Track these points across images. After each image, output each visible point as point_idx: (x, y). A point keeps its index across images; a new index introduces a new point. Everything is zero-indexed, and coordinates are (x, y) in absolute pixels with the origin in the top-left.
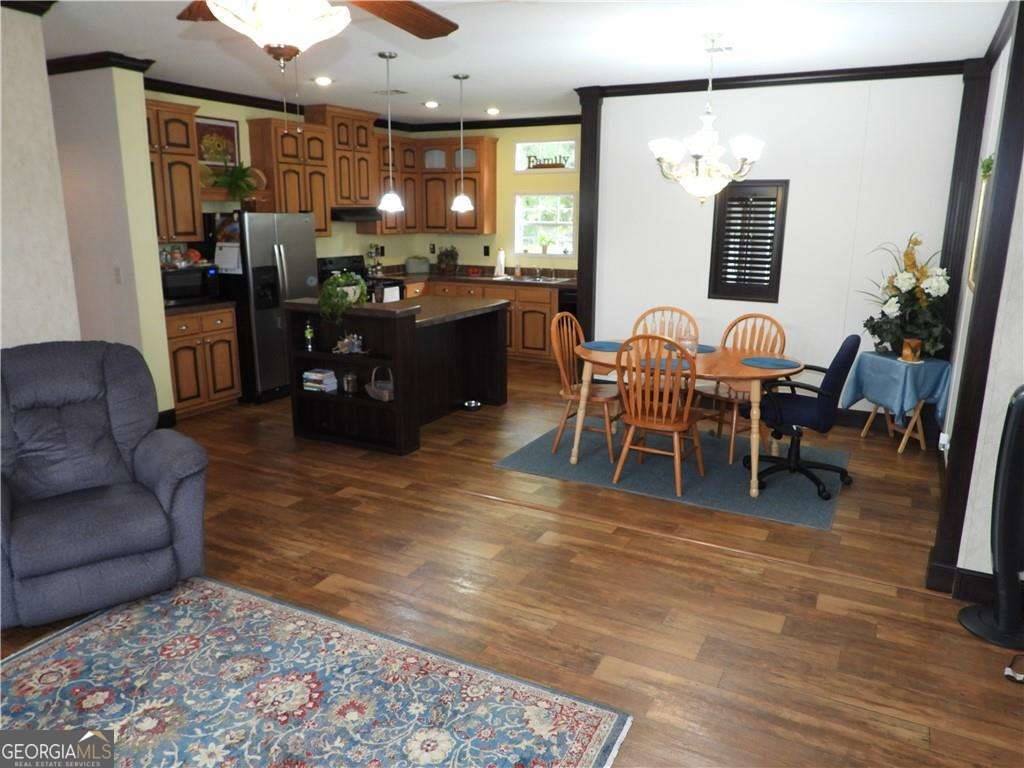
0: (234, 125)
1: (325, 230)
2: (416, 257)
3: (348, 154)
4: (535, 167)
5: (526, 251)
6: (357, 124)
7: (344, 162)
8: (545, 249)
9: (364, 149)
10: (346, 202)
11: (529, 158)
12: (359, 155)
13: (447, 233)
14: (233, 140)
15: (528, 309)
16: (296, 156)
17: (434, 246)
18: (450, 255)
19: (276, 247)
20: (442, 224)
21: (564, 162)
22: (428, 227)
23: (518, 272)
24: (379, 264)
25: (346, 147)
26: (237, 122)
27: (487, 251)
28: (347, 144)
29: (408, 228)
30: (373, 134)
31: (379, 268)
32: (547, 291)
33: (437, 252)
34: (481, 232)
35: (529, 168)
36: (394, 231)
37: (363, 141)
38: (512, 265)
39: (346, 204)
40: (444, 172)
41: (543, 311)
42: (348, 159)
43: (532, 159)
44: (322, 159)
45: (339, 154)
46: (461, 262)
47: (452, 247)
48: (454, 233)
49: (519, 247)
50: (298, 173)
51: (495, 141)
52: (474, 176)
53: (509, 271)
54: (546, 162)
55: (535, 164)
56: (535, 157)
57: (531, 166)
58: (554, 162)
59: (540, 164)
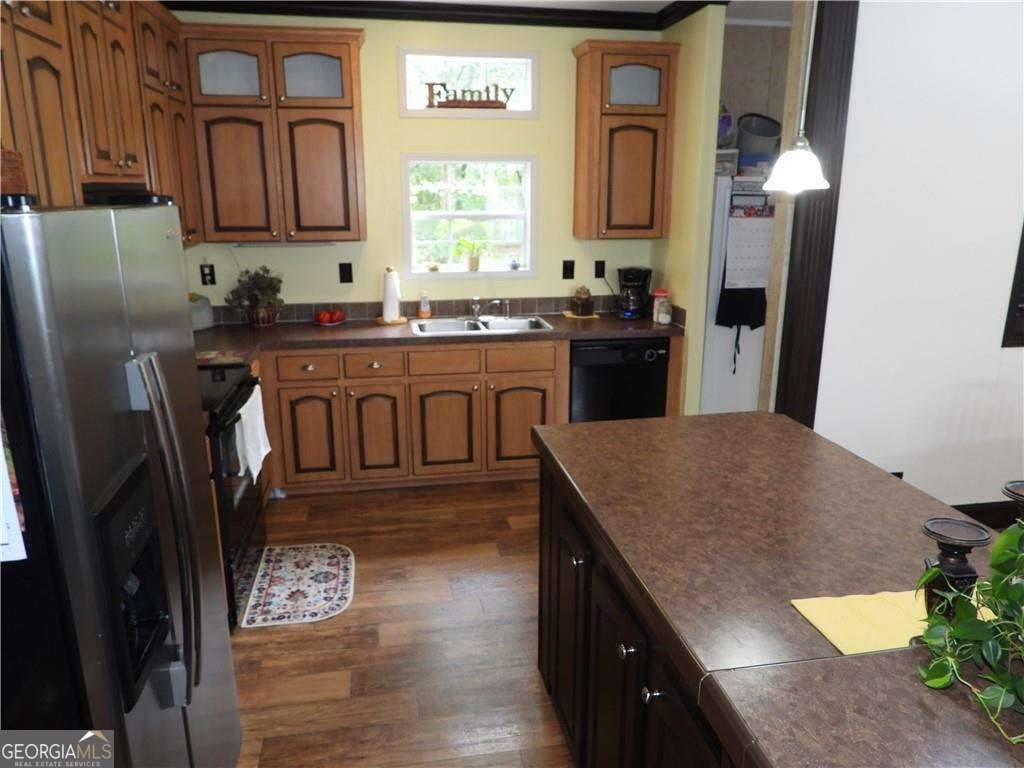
3: (93, 21)
4: (441, 105)
5: (435, 270)
7: (91, 45)
8: (474, 263)
10: (104, 166)
11: (431, 86)
12: (111, 31)
13: (275, 241)
15: (507, 382)
17: (212, 268)
18: (260, 286)
20: (258, 222)
21: (502, 98)
22: (218, 228)
23: (425, 309)
27: (346, 273)
32: (547, 347)
33: (223, 281)
34: (361, 237)
35: (431, 105)
39: (104, 172)
40: (254, 104)
41: (541, 385)
42: (95, 37)
43: (437, 89)
45: (80, 17)
46: (289, 296)
49: (420, 266)
52: (338, 116)
54: (468, 97)
55: (443, 99)
56: (444, 85)
57: (436, 103)
58: (484, 98)
59: (455, 100)
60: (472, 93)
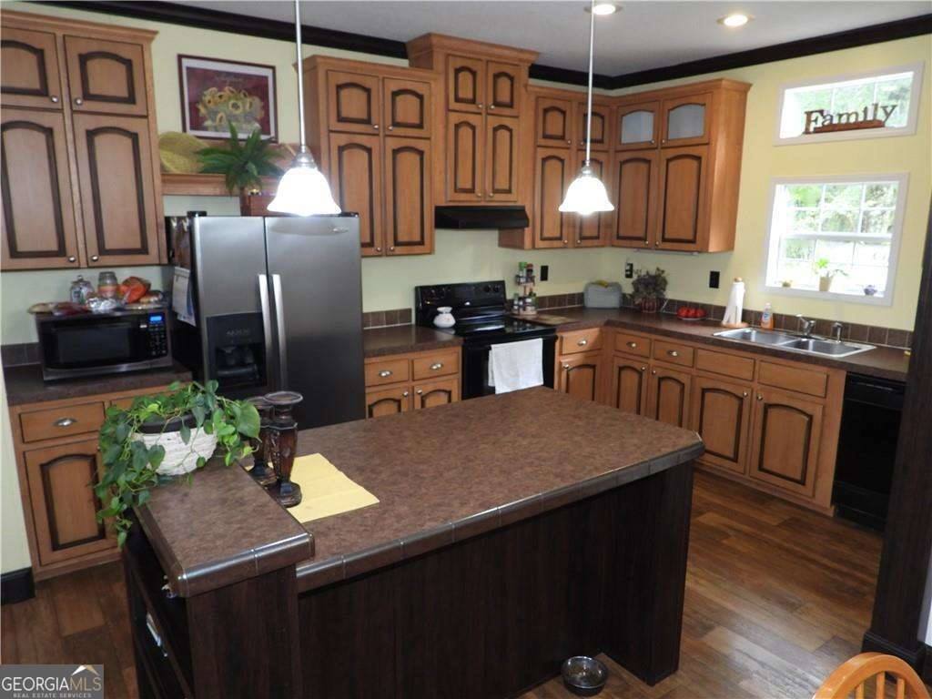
0: (268, 73)
1: (422, 243)
2: (600, 283)
3: (473, 119)
4: (817, 131)
5: (786, 285)
6: (493, 69)
7: (465, 133)
8: (825, 283)
9: (507, 111)
10: (463, 197)
11: (809, 114)
12: (493, 122)
13: (647, 248)
14: (264, 98)
15: (775, 399)
16: (368, 121)
17: (631, 265)
18: (655, 283)
19: (263, 279)
20: (640, 233)
21: (881, 117)
22: (619, 238)
23: (767, 321)
24: (531, 294)
25: (471, 108)
26: (273, 68)
27: (714, 280)
28: (473, 101)
29: (582, 238)
30: (526, 86)
31: (529, 300)
32: (820, 373)
33: (635, 277)
34: (704, 250)
35: (807, 132)
36: (556, 243)
37: (504, 96)
38: (755, 306)
39: (465, 200)
40: (649, 147)
41: (809, 410)
42: (473, 128)
43: (814, 116)
44: (420, 126)
45: (454, 118)
46: (671, 294)
47: (658, 269)
48: (657, 248)
49: (774, 277)
50: (369, 151)
51: (744, 89)
52: (696, 151)
53: (750, 317)
54: (844, 120)
55: (819, 125)
56: (821, 112)
57: (811, 129)
58: (861, 119)
59: (831, 124)
60: (849, 115)
